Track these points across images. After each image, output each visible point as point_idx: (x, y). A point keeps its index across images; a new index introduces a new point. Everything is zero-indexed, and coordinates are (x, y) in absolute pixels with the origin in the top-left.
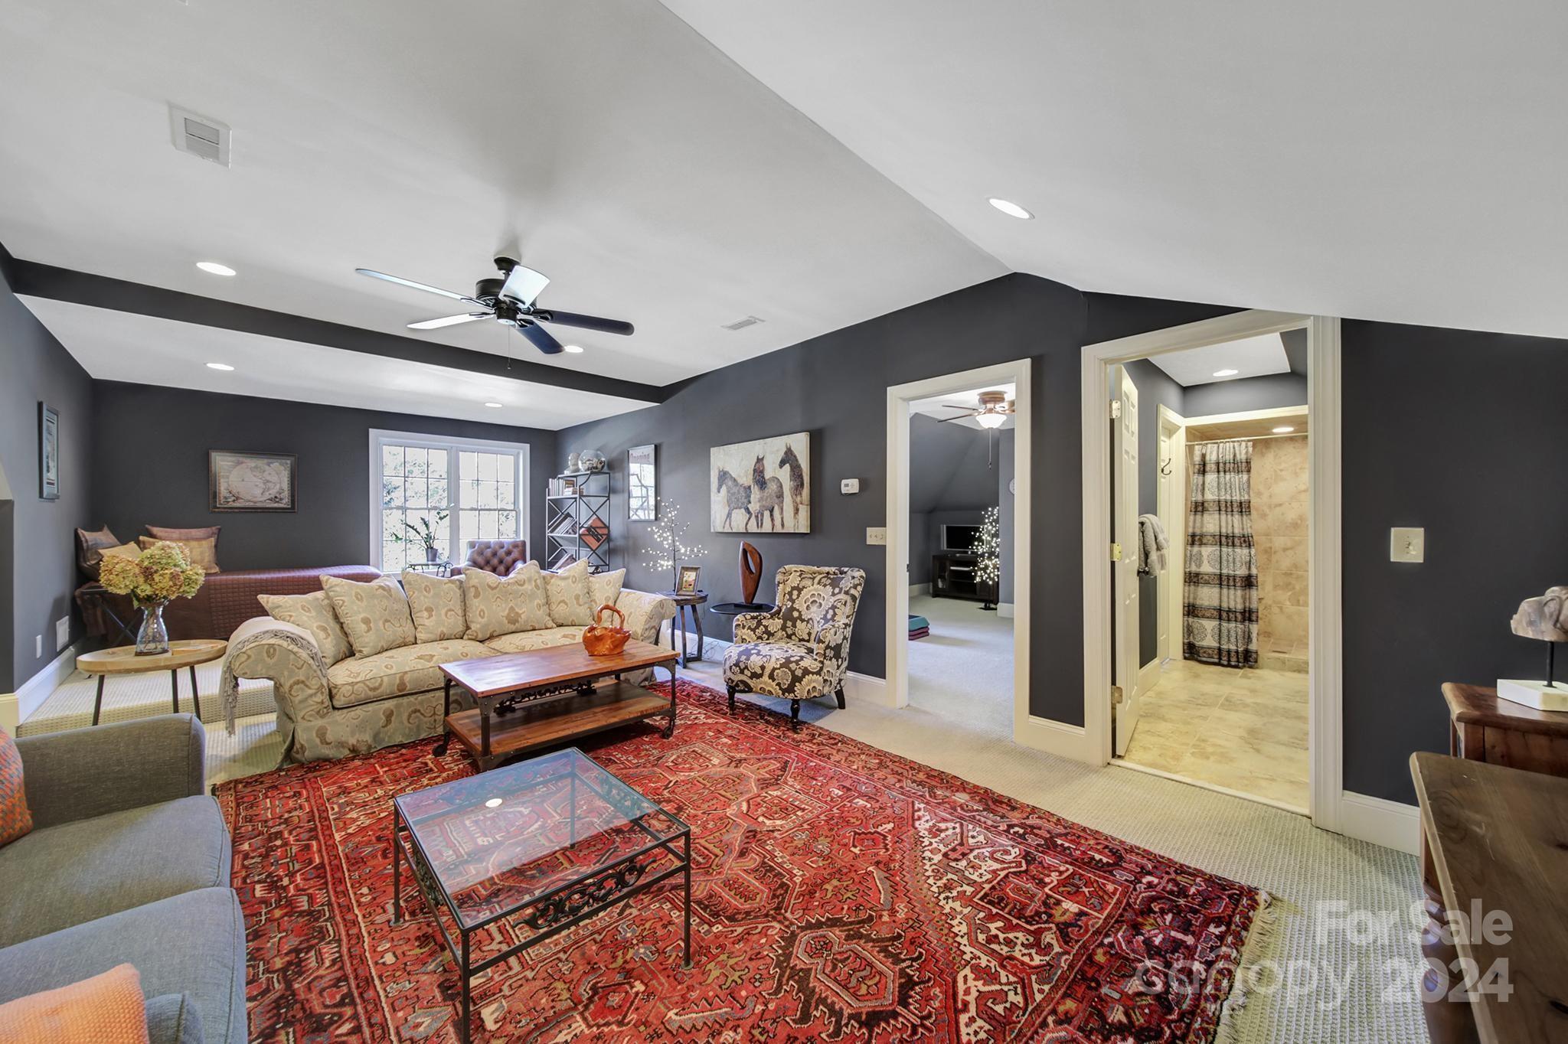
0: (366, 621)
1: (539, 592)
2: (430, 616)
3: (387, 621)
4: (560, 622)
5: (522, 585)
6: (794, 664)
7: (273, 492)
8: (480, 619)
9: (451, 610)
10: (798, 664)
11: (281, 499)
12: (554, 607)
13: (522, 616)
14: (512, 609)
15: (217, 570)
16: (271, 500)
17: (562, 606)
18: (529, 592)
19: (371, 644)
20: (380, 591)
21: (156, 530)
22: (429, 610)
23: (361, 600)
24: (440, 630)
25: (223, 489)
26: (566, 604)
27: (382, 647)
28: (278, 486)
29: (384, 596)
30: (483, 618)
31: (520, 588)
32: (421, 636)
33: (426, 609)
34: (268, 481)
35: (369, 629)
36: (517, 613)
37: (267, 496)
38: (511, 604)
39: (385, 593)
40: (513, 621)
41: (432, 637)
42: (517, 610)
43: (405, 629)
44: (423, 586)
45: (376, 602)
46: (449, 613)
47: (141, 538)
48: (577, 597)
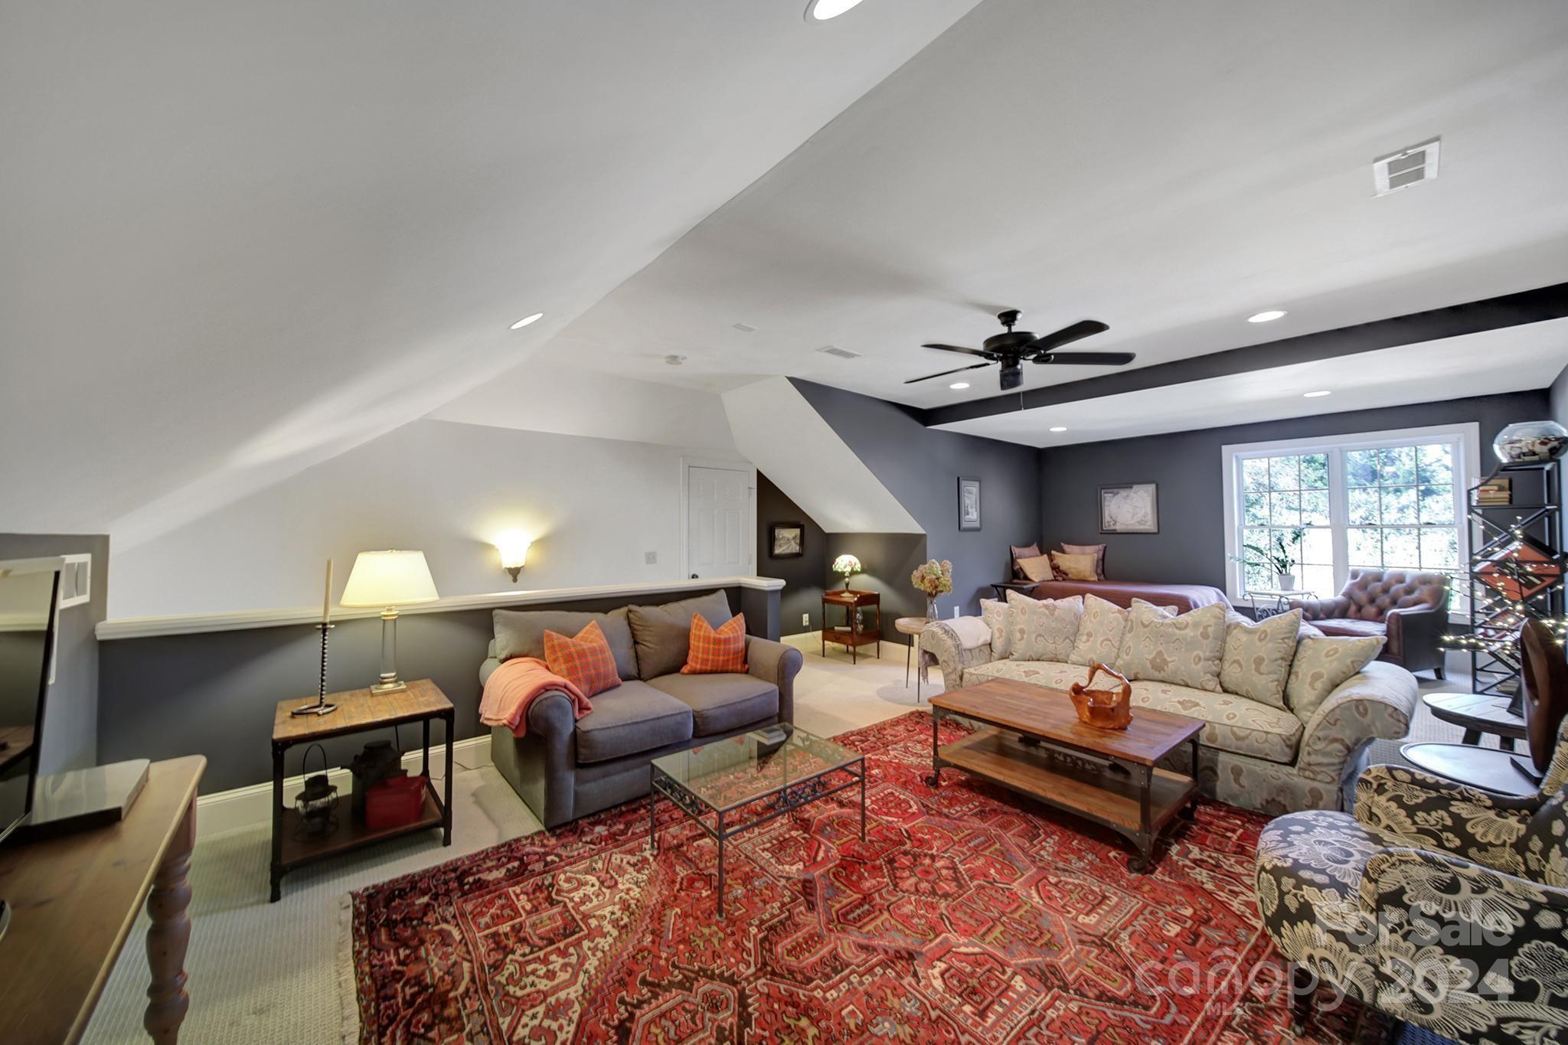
0: (1022, 631)
1: (1205, 642)
2: (1088, 641)
3: (1040, 635)
4: (1231, 687)
5: (1180, 629)
6: (1292, 881)
7: (1139, 516)
8: (1125, 657)
9: (1107, 640)
10: (1297, 886)
11: (1146, 522)
12: (1226, 665)
13: (1170, 665)
14: (1160, 653)
15: (1095, 578)
16: (1138, 522)
17: (1235, 668)
18: (1188, 639)
19: (1020, 651)
20: (1043, 609)
21: (1066, 547)
22: (1089, 635)
23: (1024, 614)
24: (1090, 656)
25: (1107, 518)
26: (1241, 666)
27: (1030, 656)
28: (1143, 512)
29: (1045, 615)
30: (1127, 655)
31: (1177, 631)
32: (1073, 657)
33: (1087, 634)
34: (1136, 507)
35: (1022, 639)
36: (1165, 660)
37: (1136, 519)
38: (1160, 648)
39: (1047, 612)
40: (1159, 669)
41: (1081, 660)
42: (1166, 656)
43: (1061, 647)
44: (1094, 611)
45: (1035, 617)
46: (1105, 642)
47: (1053, 552)
48: (1259, 661)
